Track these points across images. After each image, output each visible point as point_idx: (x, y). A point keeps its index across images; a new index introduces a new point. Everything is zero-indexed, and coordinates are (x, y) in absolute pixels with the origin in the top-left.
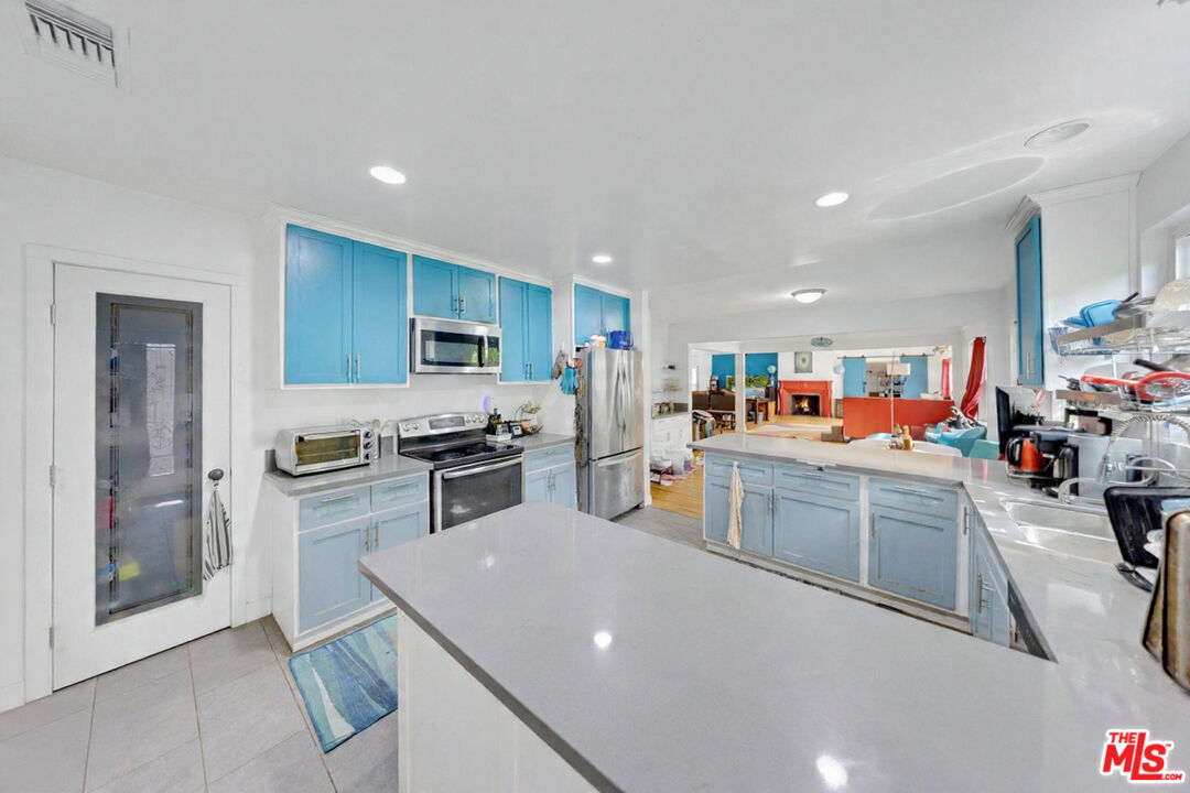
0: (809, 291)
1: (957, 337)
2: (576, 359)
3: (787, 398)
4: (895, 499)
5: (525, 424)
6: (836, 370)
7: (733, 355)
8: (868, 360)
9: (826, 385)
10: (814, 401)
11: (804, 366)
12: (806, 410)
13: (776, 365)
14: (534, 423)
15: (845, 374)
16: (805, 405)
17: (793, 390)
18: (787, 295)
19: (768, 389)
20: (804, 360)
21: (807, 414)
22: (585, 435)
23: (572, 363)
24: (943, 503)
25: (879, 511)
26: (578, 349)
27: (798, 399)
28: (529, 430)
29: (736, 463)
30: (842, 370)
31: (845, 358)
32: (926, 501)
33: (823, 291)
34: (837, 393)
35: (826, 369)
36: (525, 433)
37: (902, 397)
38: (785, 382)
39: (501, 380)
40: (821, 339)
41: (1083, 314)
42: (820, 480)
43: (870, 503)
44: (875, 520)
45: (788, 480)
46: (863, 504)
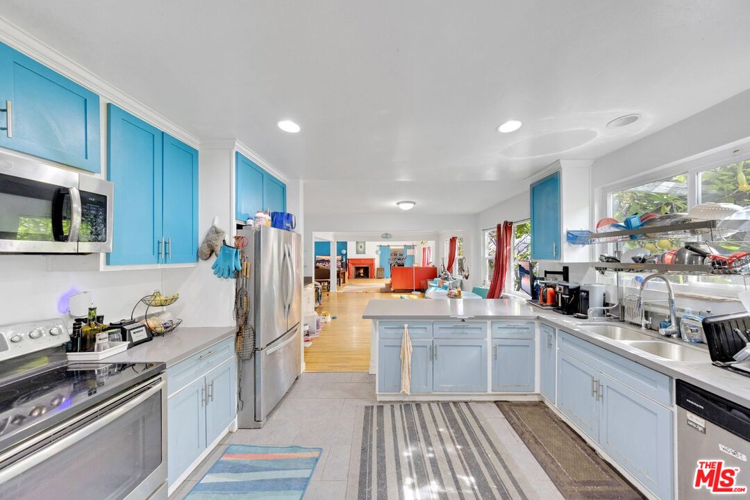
0: (407, 202)
1: (437, 237)
2: (237, 238)
3: (352, 269)
4: (505, 333)
5: (152, 323)
6: (377, 252)
7: (329, 243)
8: (391, 247)
9: (372, 260)
10: (366, 270)
11: (361, 250)
12: (362, 275)
13: (346, 250)
14: (166, 318)
15: (381, 255)
16: (362, 271)
17: (357, 264)
18: (393, 204)
19: (342, 263)
20: (361, 247)
21: (362, 277)
22: (251, 322)
23: (231, 242)
24: (528, 330)
25: (498, 342)
26: (239, 227)
27: (358, 269)
28: (159, 330)
29: (406, 326)
30: (380, 253)
31: (381, 246)
32: (521, 330)
33: (415, 203)
34: (377, 265)
35: (372, 252)
36: (152, 334)
37: (405, 266)
38: (351, 259)
39: (108, 263)
40: (387, 234)
41: (627, 222)
42: (463, 328)
43: (493, 338)
44: (495, 348)
45: (443, 331)
46: (489, 339)
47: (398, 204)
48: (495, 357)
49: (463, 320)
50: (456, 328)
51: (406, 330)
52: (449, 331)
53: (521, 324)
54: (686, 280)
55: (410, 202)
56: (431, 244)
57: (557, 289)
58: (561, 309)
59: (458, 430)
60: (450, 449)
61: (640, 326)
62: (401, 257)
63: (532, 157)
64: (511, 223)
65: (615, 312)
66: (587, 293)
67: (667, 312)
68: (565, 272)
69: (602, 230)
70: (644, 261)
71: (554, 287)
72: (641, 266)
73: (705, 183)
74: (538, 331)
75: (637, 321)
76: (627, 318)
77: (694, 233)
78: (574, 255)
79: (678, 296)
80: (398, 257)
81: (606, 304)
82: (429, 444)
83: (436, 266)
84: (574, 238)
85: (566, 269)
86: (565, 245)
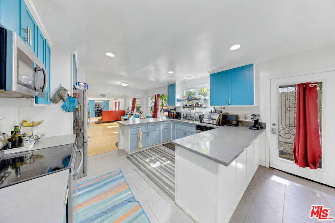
0: (125, 83)
4: (164, 125)
18: (119, 83)
26: (75, 88)
32: (168, 124)
40: (103, 95)
41: (188, 98)
42: (156, 125)
43: (162, 127)
44: (163, 130)
45: (150, 127)
46: (161, 128)
47: (121, 83)
48: (163, 132)
49: (155, 123)
50: (154, 125)
51: (140, 128)
52: (152, 127)
53: (168, 122)
54: (195, 109)
55: (127, 83)
56: (122, 100)
57: (175, 113)
58: (175, 118)
59: (157, 152)
60: (157, 156)
61: (189, 119)
62: (99, 107)
63: (168, 79)
64: (159, 95)
65: (186, 117)
66: (181, 113)
67: (194, 116)
68: (175, 109)
69: (184, 99)
70: (191, 105)
71: (174, 113)
72: (190, 106)
73: (199, 90)
74: (171, 124)
75: (189, 118)
76: (188, 118)
77: (198, 100)
78: (178, 104)
79: (195, 112)
80: (97, 106)
81: (184, 116)
82: (152, 157)
83: (124, 110)
84: (178, 100)
85: (175, 108)
86: (176, 102)
